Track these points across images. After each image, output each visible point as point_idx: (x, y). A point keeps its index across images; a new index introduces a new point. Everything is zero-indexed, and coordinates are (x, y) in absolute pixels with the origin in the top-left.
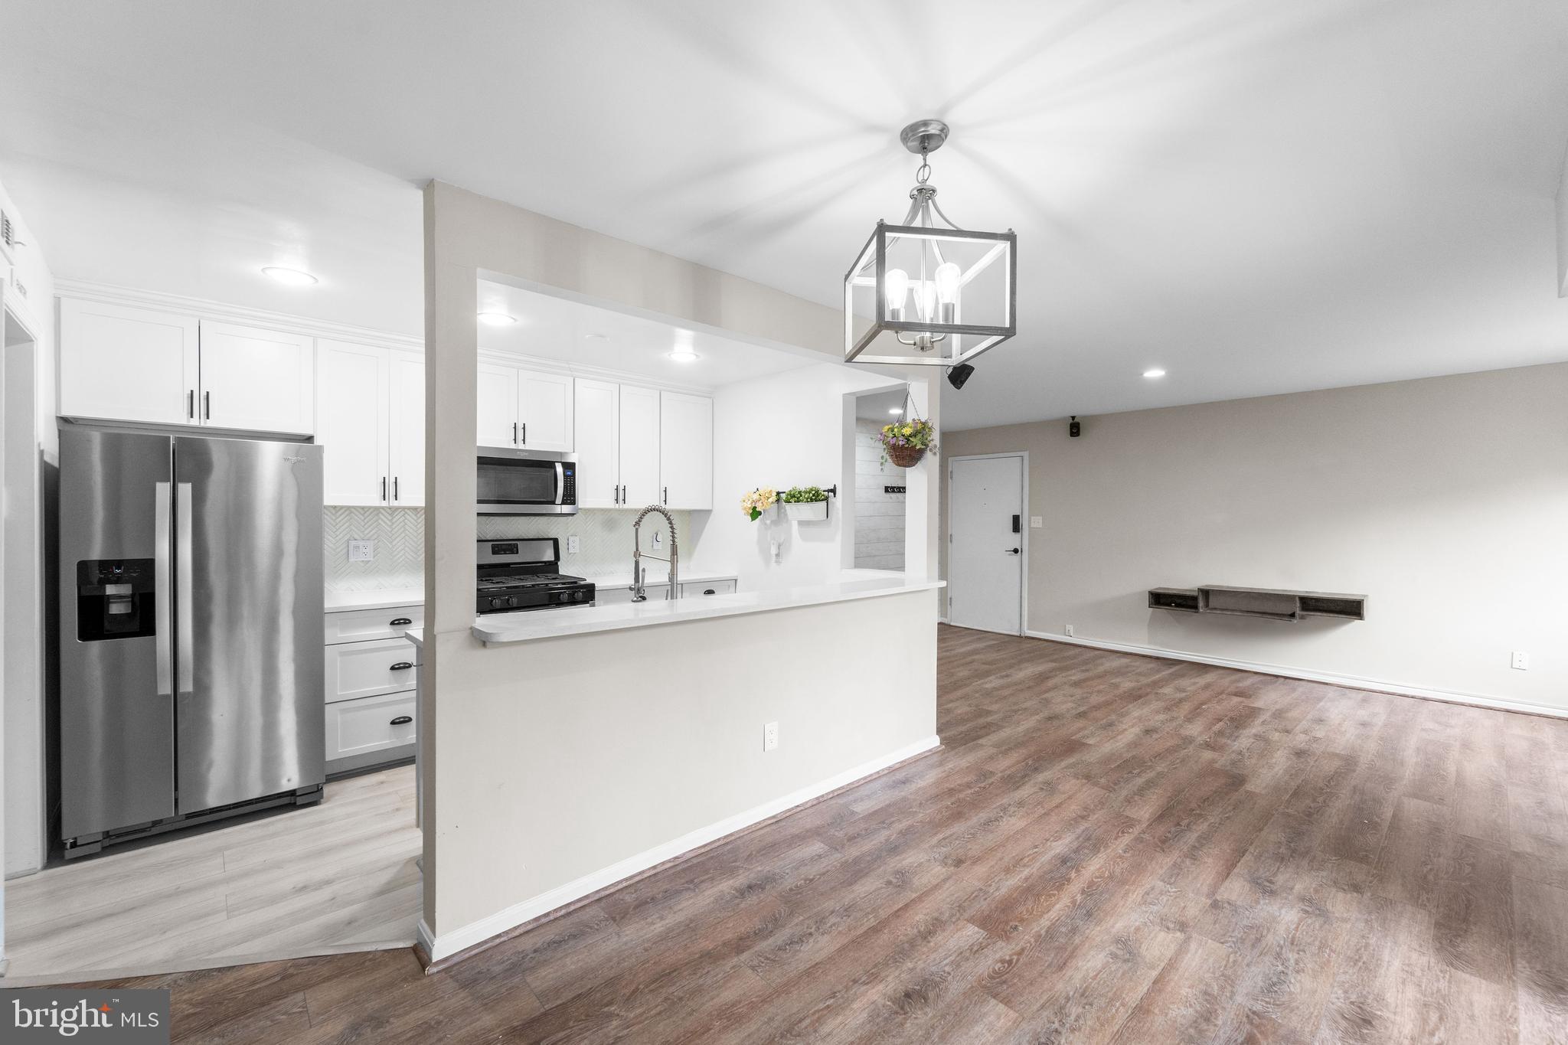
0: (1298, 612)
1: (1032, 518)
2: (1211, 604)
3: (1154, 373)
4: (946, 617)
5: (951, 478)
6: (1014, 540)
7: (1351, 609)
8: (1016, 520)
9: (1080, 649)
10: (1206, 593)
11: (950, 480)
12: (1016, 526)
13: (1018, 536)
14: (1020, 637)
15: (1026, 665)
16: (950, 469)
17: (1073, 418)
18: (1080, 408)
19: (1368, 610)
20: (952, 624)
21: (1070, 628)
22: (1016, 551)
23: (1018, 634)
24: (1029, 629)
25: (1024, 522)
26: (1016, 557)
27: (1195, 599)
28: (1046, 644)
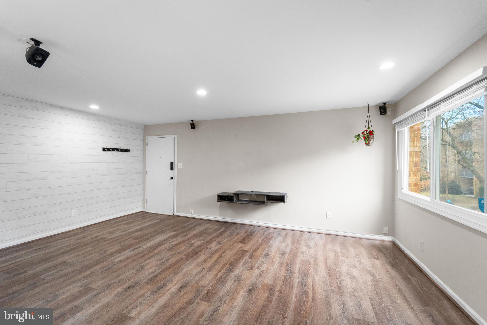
0: (266, 201)
1: (178, 163)
2: (240, 199)
3: (202, 92)
4: (145, 208)
5: (147, 146)
6: (171, 173)
7: (281, 199)
8: (172, 164)
9: (195, 220)
10: (237, 195)
11: (146, 147)
12: (172, 168)
13: (172, 171)
14: (173, 216)
16: (146, 142)
17: (192, 121)
18: (195, 117)
19: (287, 199)
20: (147, 211)
21: (192, 211)
22: (172, 178)
23: (172, 214)
24: (177, 212)
25: (175, 165)
26: (172, 180)
27: (232, 197)
28: (184, 218)
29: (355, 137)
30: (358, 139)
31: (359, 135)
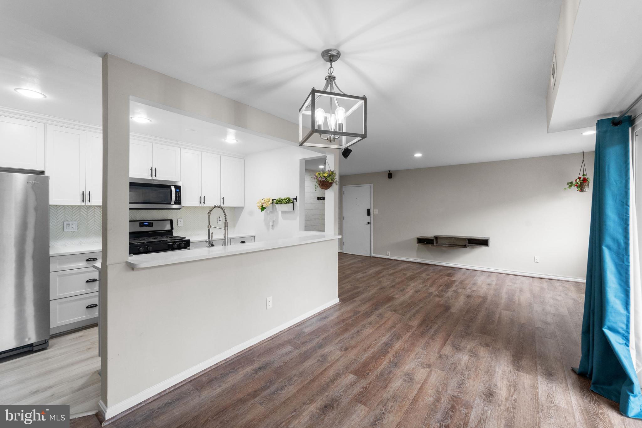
0: (467, 244)
1: (375, 210)
2: (439, 243)
3: (418, 155)
4: (342, 250)
5: (344, 194)
6: (368, 219)
7: (484, 243)
8: (369, 211)
9: (392, 261)
10: (436, 238)
11: (343, 195)
12: (369, 214)
13: (369, 217)
14: (370, 257)
15: (372, 268)
16: (343, 191)
17: (389, 171)
18: (392, 168)
19: (490, 243)
20: (344, 252)
21: (389, 253)
22: (368, 223)
23: (369, 256)
24: (373, 254)
25: (372, 211)
26: (369, 226)
27: (433, 240)
28: (380, 259)
29: (568, 184)
30: (571, 186)
31: (572, 183)
